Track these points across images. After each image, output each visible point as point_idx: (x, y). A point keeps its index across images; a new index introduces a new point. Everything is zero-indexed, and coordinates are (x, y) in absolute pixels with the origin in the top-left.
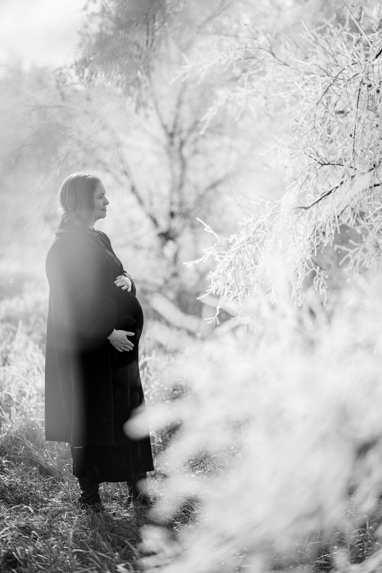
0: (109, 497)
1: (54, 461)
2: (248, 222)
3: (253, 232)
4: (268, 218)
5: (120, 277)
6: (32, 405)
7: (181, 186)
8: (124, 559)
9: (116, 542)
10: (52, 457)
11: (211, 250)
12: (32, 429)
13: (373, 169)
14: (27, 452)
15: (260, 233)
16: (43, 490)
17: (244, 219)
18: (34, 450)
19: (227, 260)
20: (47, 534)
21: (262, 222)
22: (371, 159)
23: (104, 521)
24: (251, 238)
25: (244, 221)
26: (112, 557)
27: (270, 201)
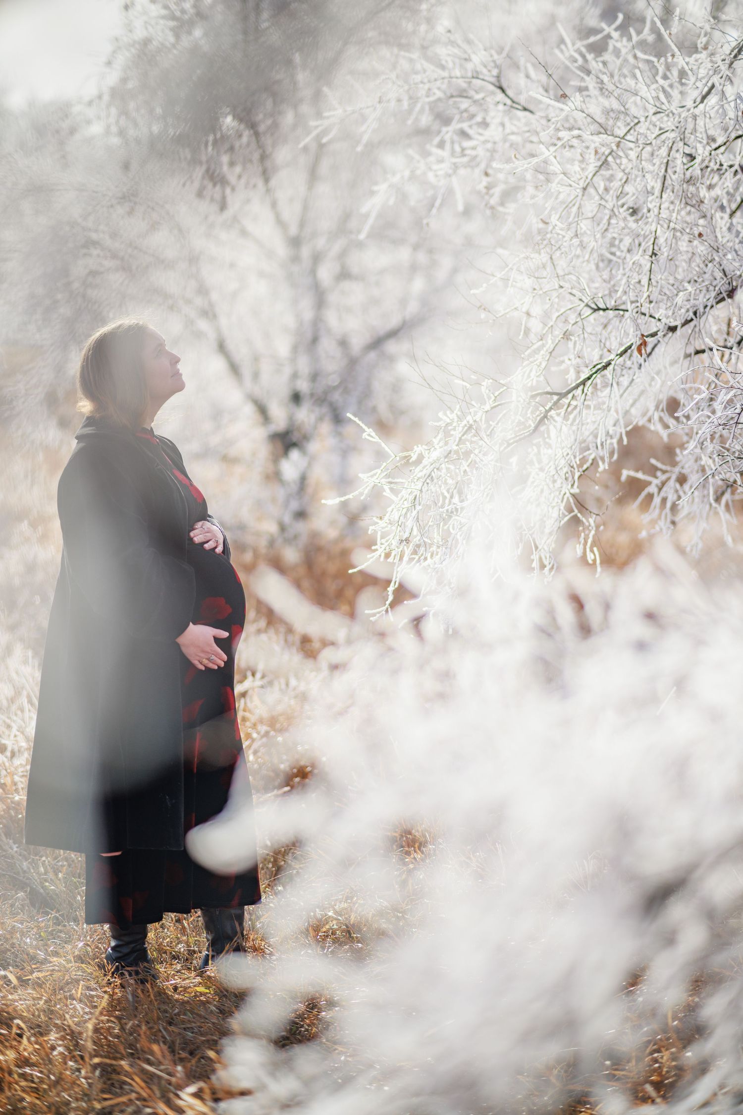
0: (165, 953)
1: (59, 880)
2: (448, 421)
3: (457, 439)
4: (486, 412)
5: (200, 523)
6: (16, 768)
7: (315, 340)
8: (194, 1077)
9: (177, 1045)
10: (54, 872)
11: (375, 474)
12: (16, 816)
13: (692, 320)
14: (6, 862)
15: (472, 442)
16: (36, 939)
17: (440, 415)
18: (20, 858)
19: (407, 496)
20: (43, 1025)
21: (475, 421)
22: (688, 300)
23: (156, 1000)
24: (452, 453)
25: (440, 420)
26: (170, 1074)
27: (491, 381)
